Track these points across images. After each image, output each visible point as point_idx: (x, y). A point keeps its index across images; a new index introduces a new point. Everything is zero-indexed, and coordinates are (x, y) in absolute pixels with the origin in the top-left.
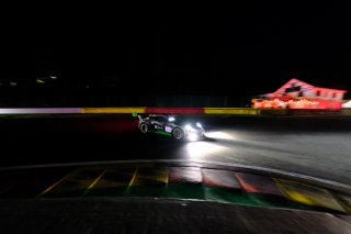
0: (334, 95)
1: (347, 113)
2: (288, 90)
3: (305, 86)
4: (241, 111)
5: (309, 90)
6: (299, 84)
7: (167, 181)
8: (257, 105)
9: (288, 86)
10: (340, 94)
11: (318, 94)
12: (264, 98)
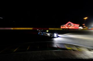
0: (77, 26)
1: (79, 30)
2: (68, 24)
3: (72, 23)
4: (58, 29)
5: (72, 24)
6: (70, 23)
7: (38, 47)
8: (62, 27)
9: (68, 23)
10: (78, 25)
11: (74, 25)
12: (63, 26)
